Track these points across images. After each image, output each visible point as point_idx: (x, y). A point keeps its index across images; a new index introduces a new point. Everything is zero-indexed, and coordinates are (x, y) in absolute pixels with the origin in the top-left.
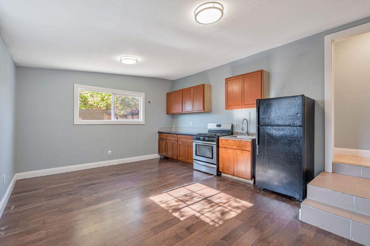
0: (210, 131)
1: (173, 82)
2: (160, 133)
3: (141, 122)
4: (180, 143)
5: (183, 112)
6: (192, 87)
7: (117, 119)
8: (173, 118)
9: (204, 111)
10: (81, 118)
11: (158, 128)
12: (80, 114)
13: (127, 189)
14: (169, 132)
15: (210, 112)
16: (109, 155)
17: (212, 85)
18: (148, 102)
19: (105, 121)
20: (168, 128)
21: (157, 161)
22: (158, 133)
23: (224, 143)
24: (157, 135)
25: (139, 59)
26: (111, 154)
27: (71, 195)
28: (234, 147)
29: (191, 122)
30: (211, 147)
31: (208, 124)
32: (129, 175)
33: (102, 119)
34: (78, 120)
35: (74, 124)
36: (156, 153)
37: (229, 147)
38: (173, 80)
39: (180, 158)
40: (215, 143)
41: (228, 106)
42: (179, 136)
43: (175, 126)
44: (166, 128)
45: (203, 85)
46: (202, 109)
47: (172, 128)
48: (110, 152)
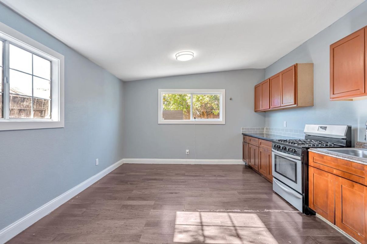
0: (308, 136)
1: (264, 71)
2: (244, 135)
3: (221, 122)
4: (261, 150)
5: (271, 109)
6: (280, 72)
7: (195, 119)
8: (265, 116)
9: (296, 105)
10: (164, 119)
11: (243, 129)
12: (163, 115)
13: (172, 193)
14: (251, 134)
15: (310, 105)
16: (187, 153)
17: (314, 63)
18: (229, 99)
19: (184, 121)
20: (259, 129)
21: (241, 169)
22: (242, 135)
23: (318, 160)
24: (242, 137)
25: (196, 53)
26: (188, 153)
27: (132, 185)
28: (335, 171)
29: (285, 122)
30: (294, 163)
31: (305, 126)
32: (193, 178)
33: (182, 118)
34: (161, 120)
35: (159, 123)
36: (241, 159)
37: (326, 169)
38: (265, 67)
39: (261, 170)
40: (299, 158)
41: (334, 94)
42: (260, 141)
43: (267, 127)
44: (254, 129)
45: (295, 66)
46: (293, 103)
47: (263, 129)
48: (187, 151)
